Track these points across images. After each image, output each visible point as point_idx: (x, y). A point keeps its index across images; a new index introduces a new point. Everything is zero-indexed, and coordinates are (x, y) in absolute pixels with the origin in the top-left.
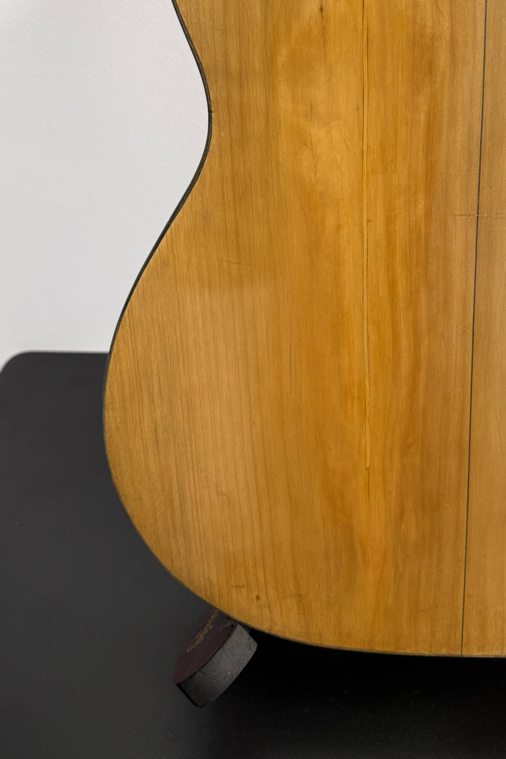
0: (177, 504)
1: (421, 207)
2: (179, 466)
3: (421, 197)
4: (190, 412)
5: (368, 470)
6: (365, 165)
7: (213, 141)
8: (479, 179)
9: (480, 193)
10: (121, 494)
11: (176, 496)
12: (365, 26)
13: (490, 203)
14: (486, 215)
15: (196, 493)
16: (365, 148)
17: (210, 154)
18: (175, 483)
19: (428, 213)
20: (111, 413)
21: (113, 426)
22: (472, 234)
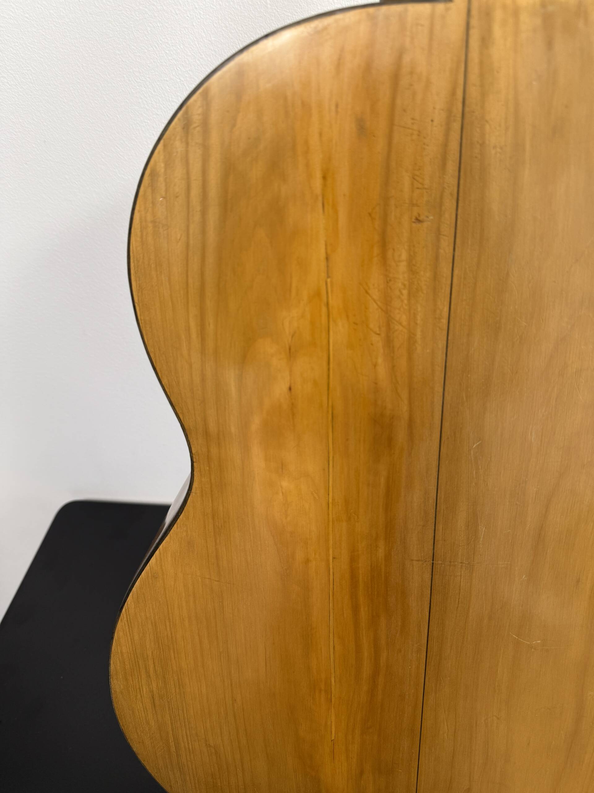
0: (173, 749)
1: (381, 552)
2: (174, 724)
3: (381, 544)
4: (181, 687)
5: (333, 741)
6: (331, 514)
7: (195, 485)
8: (435, 533)
9: (435, 544)
10: (128, 737)
11: (172, 744)
12: (330, 404)
13: (444, 553)
14: (441, 562)
15: (188, 744)
16: (330, 500)
17: (192, 495)
18: (171, 735)
19: (388, 557)
20: (115, 681)
21: (118, 690)
22: (427, 576)
